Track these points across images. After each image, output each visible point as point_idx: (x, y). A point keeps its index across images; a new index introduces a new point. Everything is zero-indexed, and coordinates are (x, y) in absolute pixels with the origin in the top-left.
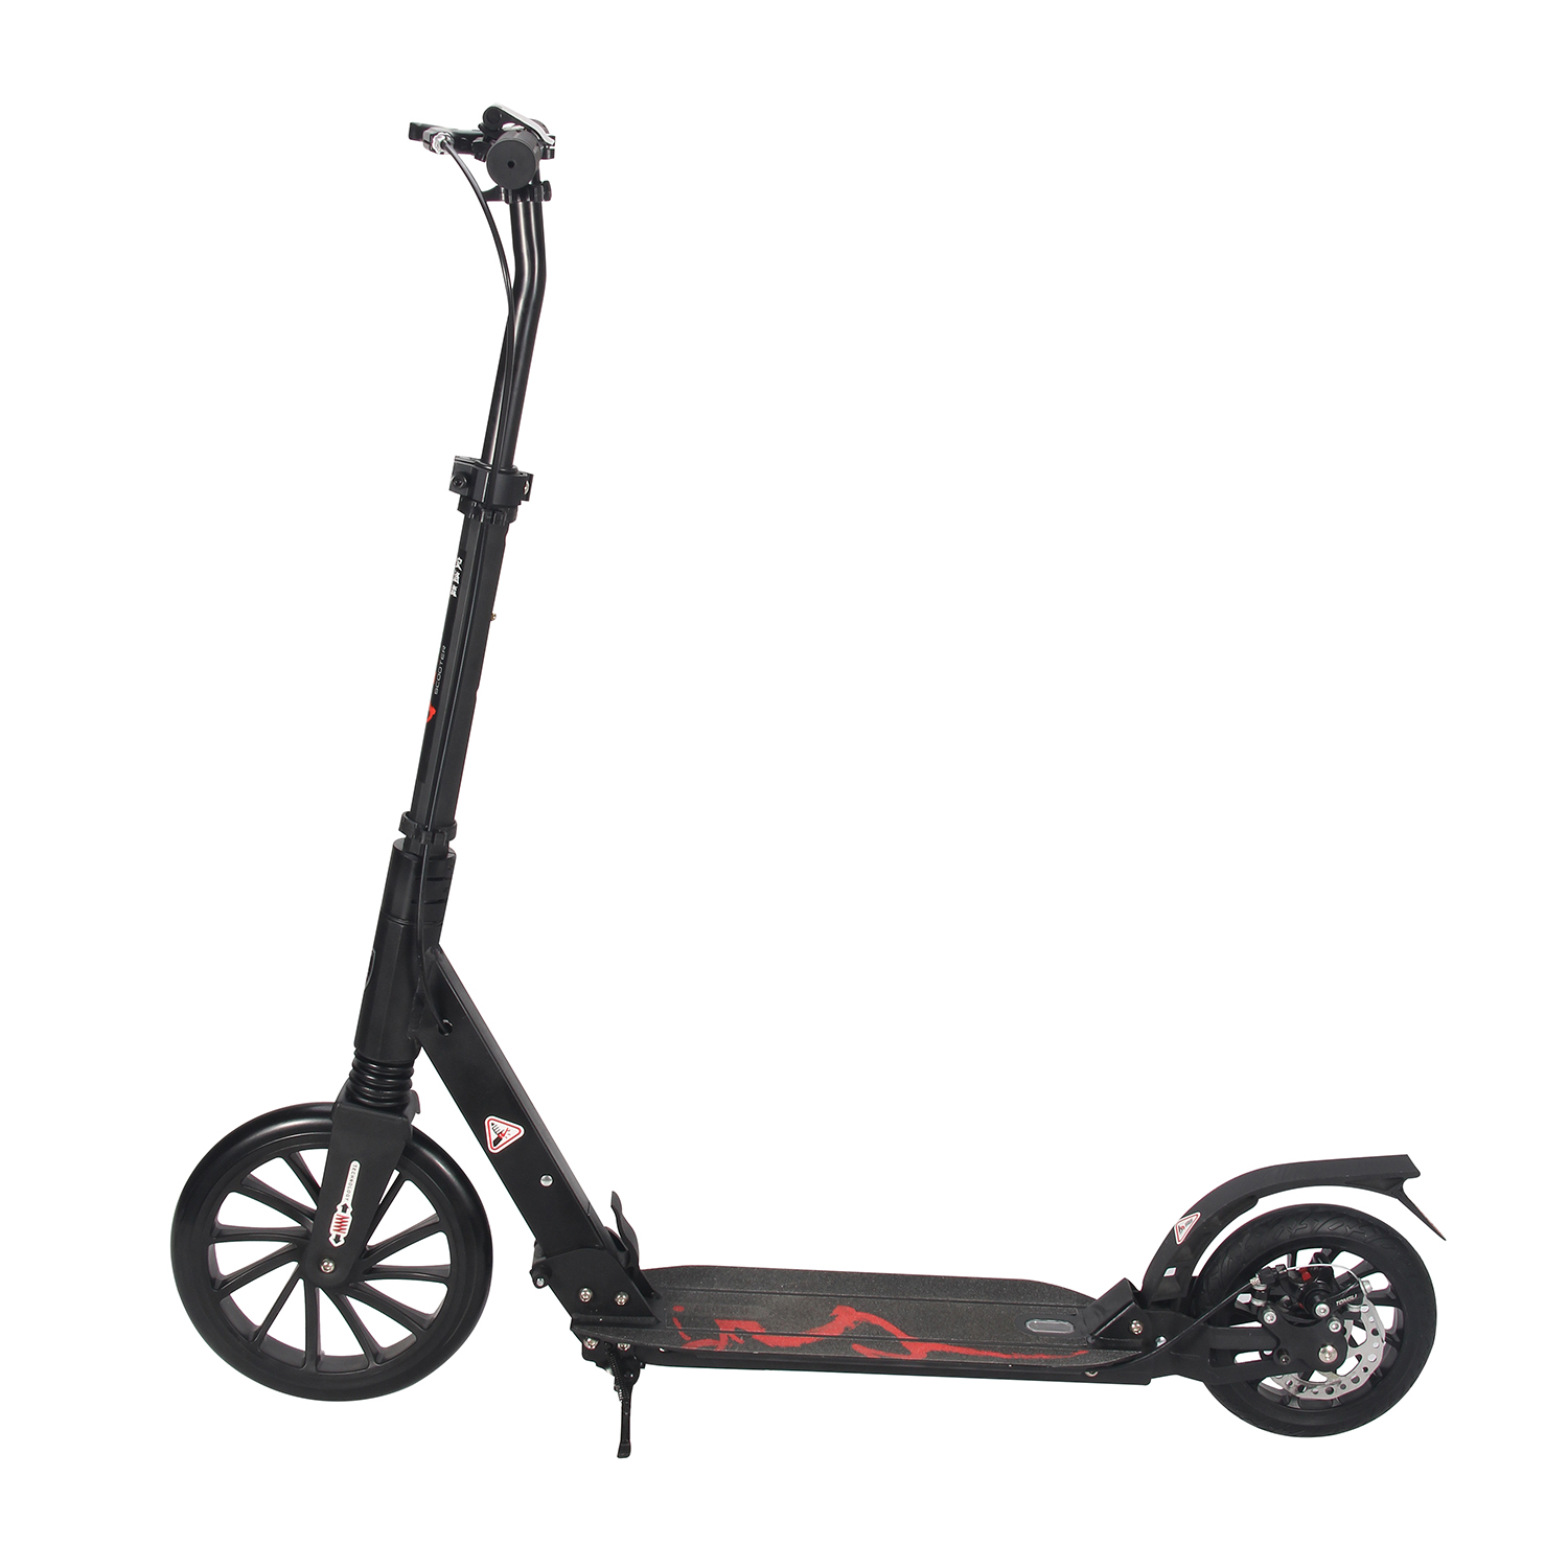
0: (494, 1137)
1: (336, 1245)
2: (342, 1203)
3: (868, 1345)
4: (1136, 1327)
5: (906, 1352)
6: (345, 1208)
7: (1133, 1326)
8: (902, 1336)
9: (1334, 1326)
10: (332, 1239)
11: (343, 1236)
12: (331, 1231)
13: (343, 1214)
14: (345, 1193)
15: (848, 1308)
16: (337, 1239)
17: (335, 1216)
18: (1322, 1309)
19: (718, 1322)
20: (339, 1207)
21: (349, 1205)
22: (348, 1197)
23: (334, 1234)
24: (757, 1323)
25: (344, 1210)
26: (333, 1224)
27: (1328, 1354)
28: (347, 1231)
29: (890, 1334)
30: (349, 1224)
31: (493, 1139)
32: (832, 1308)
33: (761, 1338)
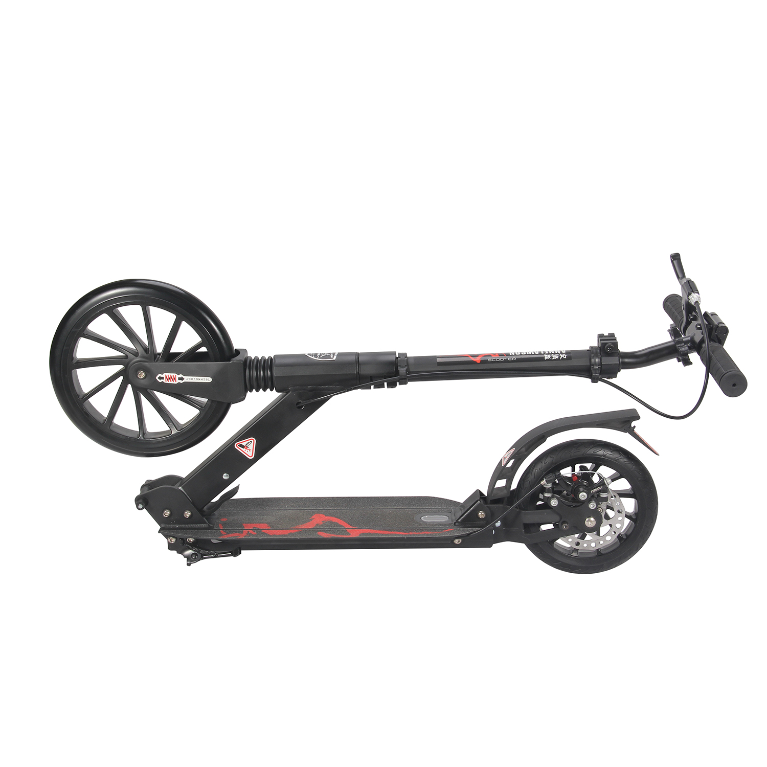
0: (244, 444)
1: (157, 378)
2: (183, 377)
3: (327, 532)
4: (481, 514)
5: (348, 534)
6: (181, 379)
7: (480, 514)
8: (348, 526)
9: (592, 506)
10: (160, 375)
11: (164, 381)
12: (165, 374)
13: (177, 379)
14: (191, 377)
15: (321, 515)
16: (160, 378)
17: (175, 374)
18: (583, 496)
19: (244, 525)
20: (181, 376)
21: (183, 381)
22: (187, 379)
23: (164, 375)
24: (266, 525)
25: (180, 379)
26: (169, 374)
27: (590, 522)
28: (167, 382)
29: (342, 526)
30: (172, 382)
31: (242, 444)
32: (312, 515)
33: (267, 531)
